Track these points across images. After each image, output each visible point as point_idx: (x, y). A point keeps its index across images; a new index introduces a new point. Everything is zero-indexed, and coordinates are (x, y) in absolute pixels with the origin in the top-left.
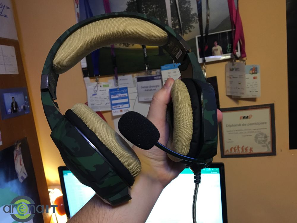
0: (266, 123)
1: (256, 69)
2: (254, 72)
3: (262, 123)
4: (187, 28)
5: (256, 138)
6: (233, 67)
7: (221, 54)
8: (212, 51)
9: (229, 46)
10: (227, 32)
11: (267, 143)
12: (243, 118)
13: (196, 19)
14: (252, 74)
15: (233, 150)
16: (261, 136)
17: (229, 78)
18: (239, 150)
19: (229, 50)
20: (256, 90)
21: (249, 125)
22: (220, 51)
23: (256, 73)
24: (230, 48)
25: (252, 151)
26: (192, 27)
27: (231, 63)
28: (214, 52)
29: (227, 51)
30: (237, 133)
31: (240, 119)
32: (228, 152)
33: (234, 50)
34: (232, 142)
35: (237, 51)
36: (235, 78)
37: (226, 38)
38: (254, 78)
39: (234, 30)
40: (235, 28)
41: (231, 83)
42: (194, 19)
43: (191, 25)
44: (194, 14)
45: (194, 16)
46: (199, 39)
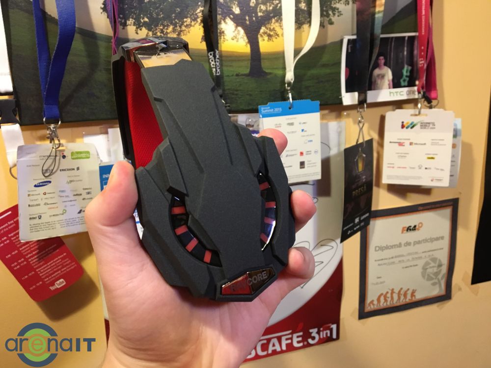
0: (442, 238)
3: (437, 239)
5: (425, 269)
6: (415, 120)
7: (389, 88)
9: (407, 72)
11: (440, 277)
12: (407, 230)
15: (382, 299)
16: (433, 264)
18: (392, 298)
19: (404, 81)
21: (415, 243)
22: (389, 81)
23: (455, 136)
25: (415, 296)
26: (337, 14)
28: (375, 81)
30: (393, 263)
31: (402, 232)
32: (373, 305)
34: (381, 283)
37: (404, 51)
43: (335, 6)
46: (350, 46)
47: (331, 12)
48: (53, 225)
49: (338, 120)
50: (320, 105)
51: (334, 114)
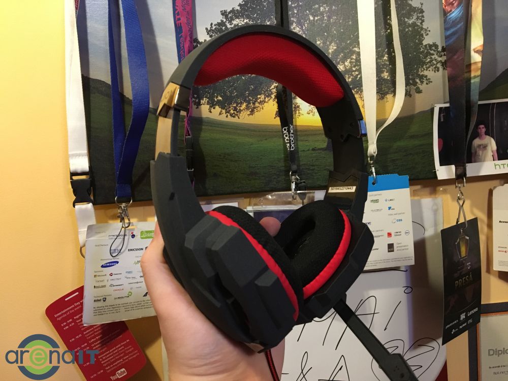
7: (494, 160)
8: (473, 151)
13: (436, 60)
22: (492, 151)
26: (425, 82)
28: (476, 152)
42: (432, 60)
43: (422, 73)
44: (430, 46)
45: (432, 52)
46: (442, 114)
47: (418, 81)
48: (117, 308)
49: (433, 196)
50: (410, 180)
51: (427, 190)
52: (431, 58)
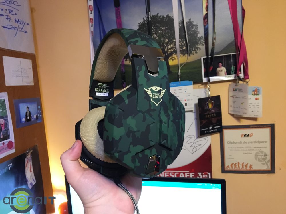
0: (266, 142)
1: (258, 91)
2: (257, 93)
3: (262, 142)
4: (194, 50)
5: (256, 155)
6: (237, 88)
7: (225, 75)
8: (217, 72)
9: (233, 68)
10: (232, 55)
11: (267, 161)
12: (244, 136)
13: (203, 42)
14: (255, 95)
15: (233, 166)
16: (261, 154)
17: (232, 97)
18: (239, 166)
19: (232, 72)
20: (257, 110)
21: (249, 143)
22: (225, 72)
23: (259, 95)
24: (233, 70)
25: (252, 168)
26: (199, 49)
27: (235, 84)
28: (218, 73)
29: (231, 72)
30: (238, 150)
31: (242, 136)
32: (229, 168)
33: (237, 72)
34: (232, 158)
35: (241, 73)
36: (238, 98)
37: (231, 60)
38: (256, 99)
39: (238, 53)
40: (239, 51)
41: (234, 102)
42: (201, 42)
43: (198, 47)
44: (200, 37)
45: (201, 39)
46: (205, 60)
47: (196, 49)
52: (201, 41)
